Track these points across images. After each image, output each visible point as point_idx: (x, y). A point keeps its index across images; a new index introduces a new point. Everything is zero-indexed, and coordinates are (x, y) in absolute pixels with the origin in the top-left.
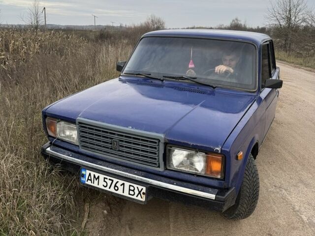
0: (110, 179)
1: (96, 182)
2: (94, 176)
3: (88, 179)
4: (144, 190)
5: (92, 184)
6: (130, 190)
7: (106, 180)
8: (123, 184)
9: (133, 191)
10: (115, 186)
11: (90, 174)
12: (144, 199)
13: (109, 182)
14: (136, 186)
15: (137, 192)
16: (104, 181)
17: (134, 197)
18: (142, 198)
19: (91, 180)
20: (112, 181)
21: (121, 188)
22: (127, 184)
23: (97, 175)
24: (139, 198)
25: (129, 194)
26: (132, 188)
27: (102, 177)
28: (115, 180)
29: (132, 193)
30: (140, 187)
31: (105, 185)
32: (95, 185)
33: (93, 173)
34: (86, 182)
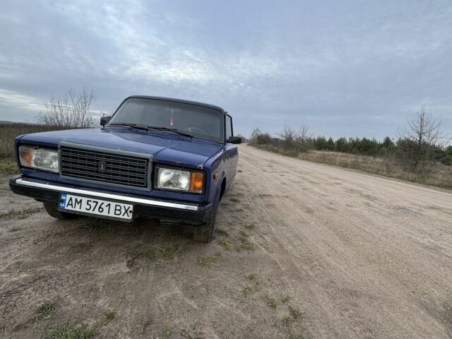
0: (94, 202)
1: (78, 206)
2: (76, 200)
3: (68, 204)
4: (131, 209)
5: (73, 209)
6: (116, 210)
7: (89, 203)
8: (109, 205)
9: (120, 210)
10: (100, 208)
11: (71, 199)
12: (130, 217)
13: (93, 205)
14: (122, 205)
15: (123, 211)
16: (88, 204)
17: (121, 216)
18: (129, 217)
19: (72, 205)
20: (97, 203)
21: (106, 209)
22: (113, 204)
23: (79, 198)
24: (126, 217)
25: (115, 214)
26: (118, 208)
27: (85, 200)
28: (100, 202)
29: (118, 212)
30: (127, 206)
31: (88, 208)
32: (77, 209)
33: (74, 198)
34: (66, 208)
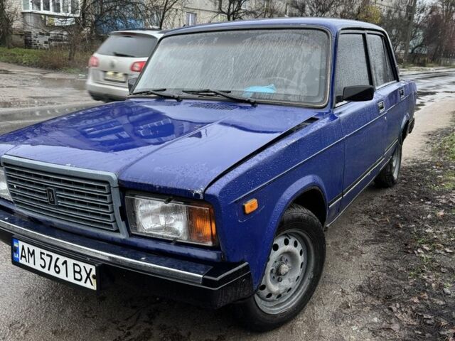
0: (48, 255)
1: (31, 260)
2: (29, 250)
3: (22, 256)
4: (94, 272)
5: (28, 264)
6: (75, 272)
7: (43, 256)
8: (65, 262)
9: (79, 273)
10: (56, 266)
11: (23, 248)
12: (94, 287)
13: (48, 260)
14: (82, 264)
15: (84, 275)
16: (42, 258)
17: (82, 283)
18: (91, 285)
19: (25, 257)
20: (51, 257)
21: (63, 268)
22: (70, 262)
23: (32, 248)
24: (88, 285)
25: (75, 279)
26: (77, 269)
27: (38, 251)
28: (55, 256)
29: (78, 276)
30: (88, 267)
31: (43, 265)
32: (31, 264)
33: (26, 246)
